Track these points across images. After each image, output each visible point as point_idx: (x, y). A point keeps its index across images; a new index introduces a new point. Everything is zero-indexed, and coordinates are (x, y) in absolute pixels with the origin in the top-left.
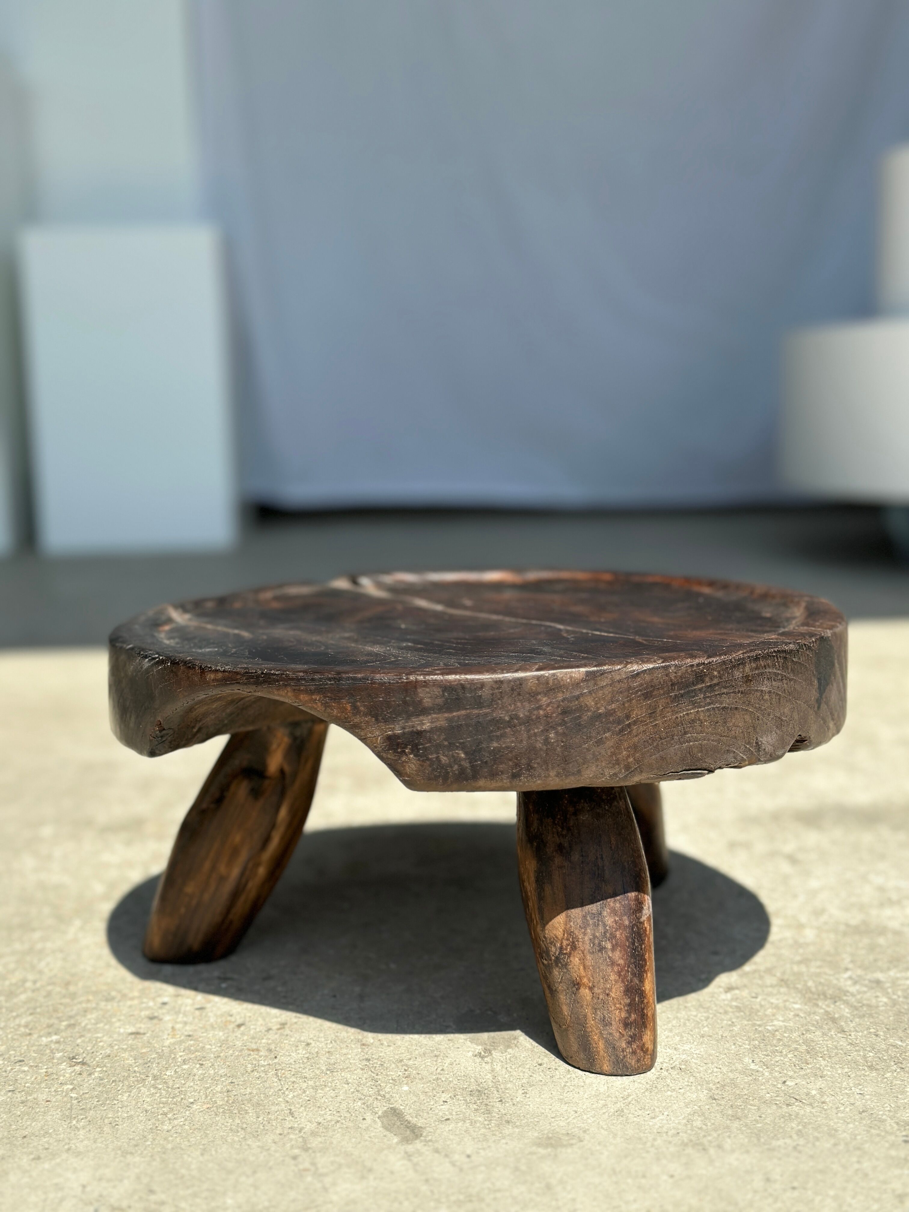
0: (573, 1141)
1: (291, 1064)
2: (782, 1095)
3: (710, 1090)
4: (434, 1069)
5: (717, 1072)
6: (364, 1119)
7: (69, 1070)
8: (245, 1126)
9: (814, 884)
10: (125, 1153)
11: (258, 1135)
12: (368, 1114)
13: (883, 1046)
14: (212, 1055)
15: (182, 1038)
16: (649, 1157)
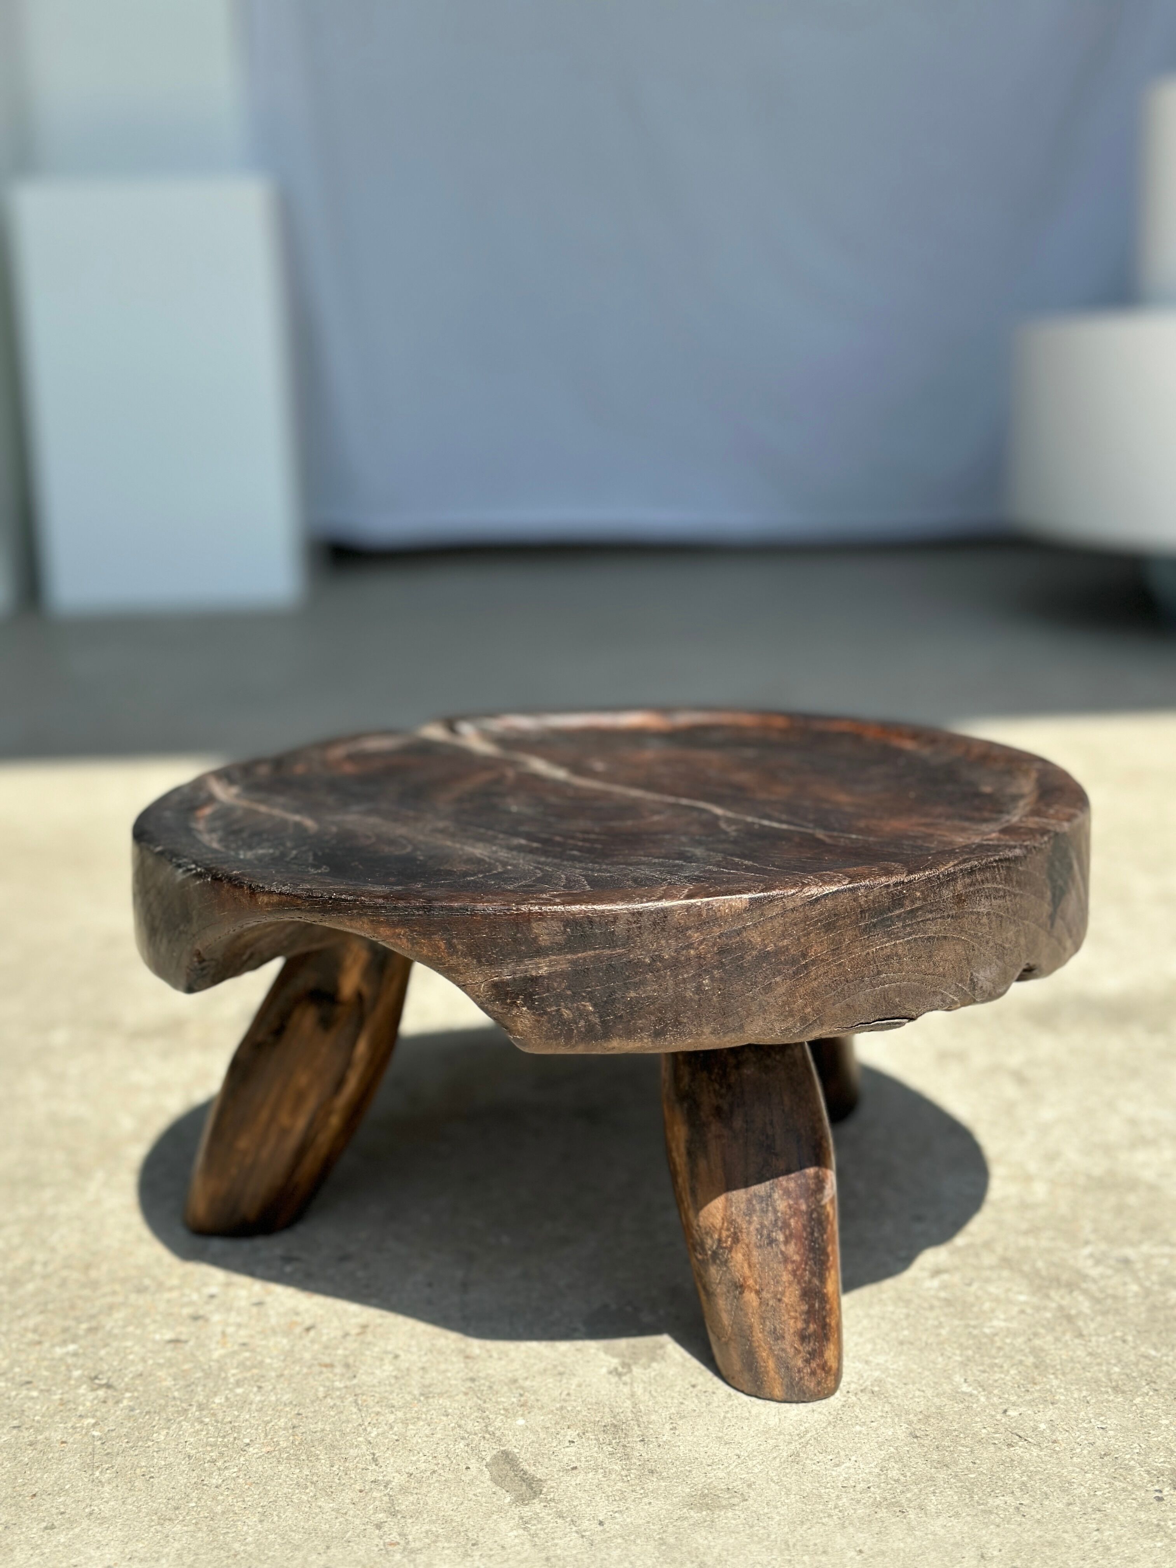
0: (735, 1501)
1: (374, 1386)
2: (1002, 1430)
3: (910, 1423)
4: (557, 1393)
5: (919, 1397)
6: (468, 1468)
7: (91, 1396)
8: (315, 1479)
9: (1047, 1114)
10: (163, 1520)
11: (332, 1492)
12: (472, 1461)
13: (1132, 1357)
14: (273, 1374)
15: (236, 1348)
16: (831, 1523)
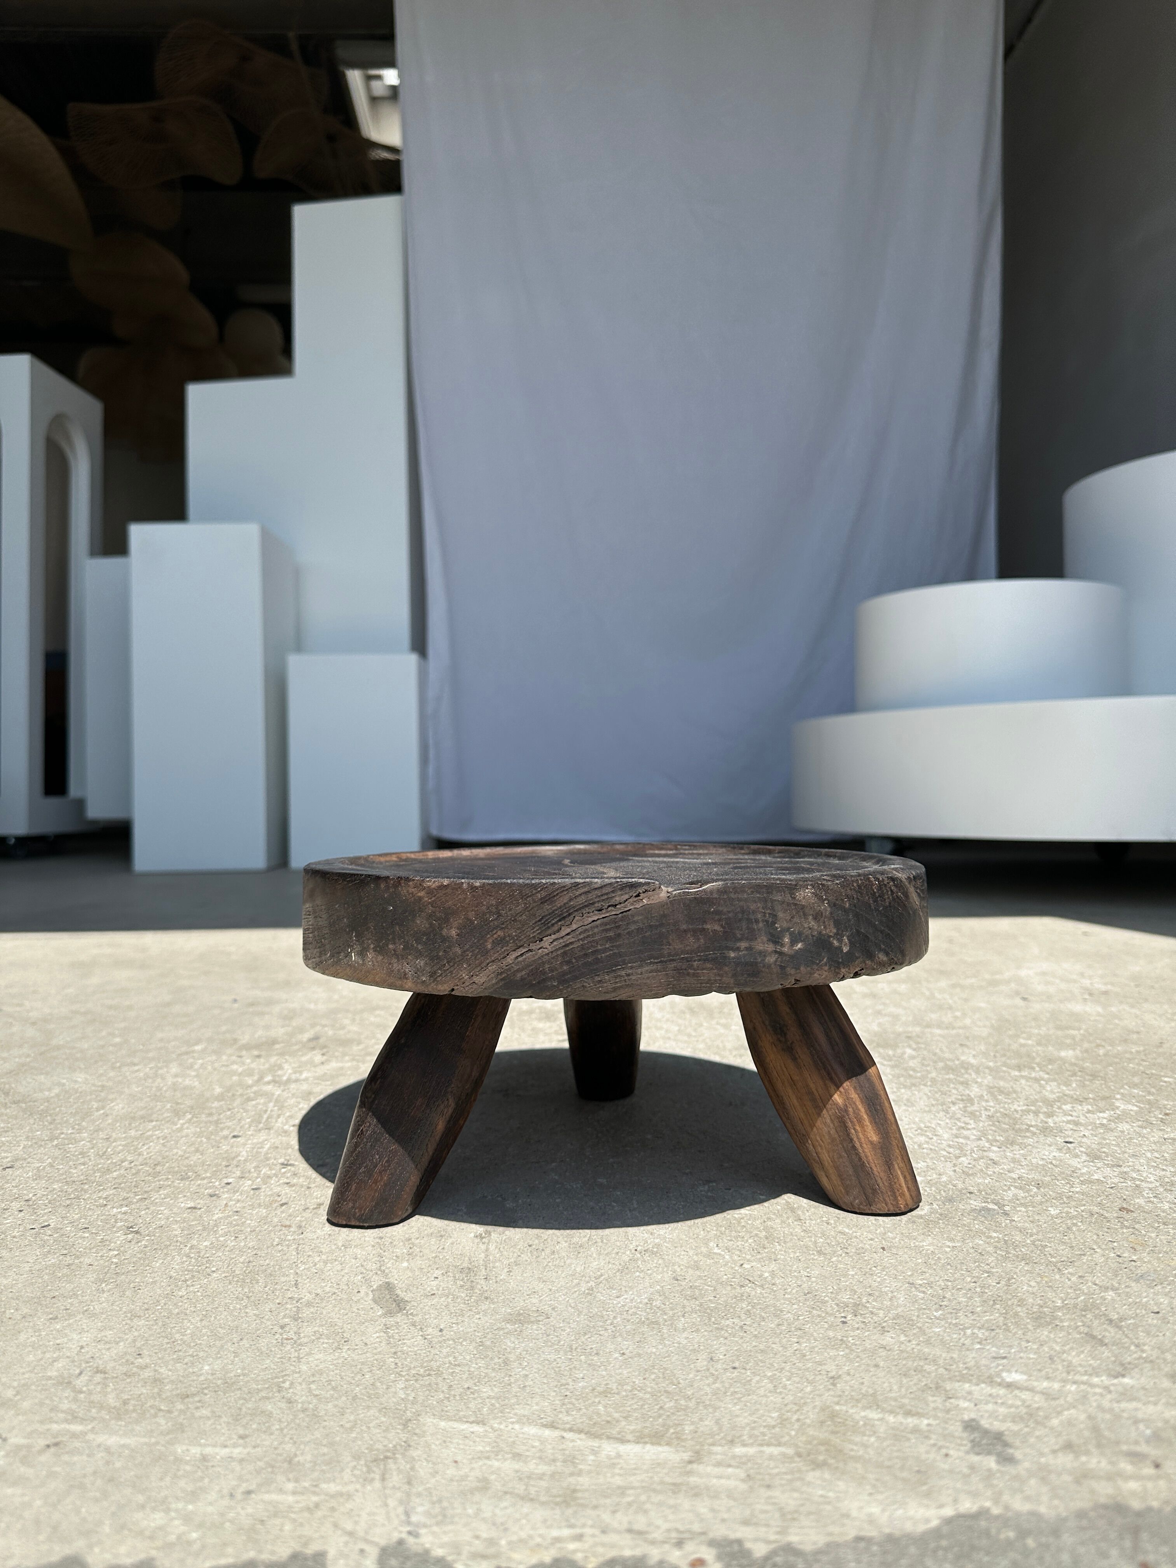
0: (540, 1318)
1: (313, 1239)
2: (738, 1276)
3: (674, 1271)
4: (435, 1248)
6: (359, 1292)
7: (123, 1238)
8: (250, 1295)
10: (134, 1317)
11: (259, 1304)
12: (363, 1288)
13: (833, 1233)
14: (249, 1230)
15: (230, 1213)
16: (606, 1334)
